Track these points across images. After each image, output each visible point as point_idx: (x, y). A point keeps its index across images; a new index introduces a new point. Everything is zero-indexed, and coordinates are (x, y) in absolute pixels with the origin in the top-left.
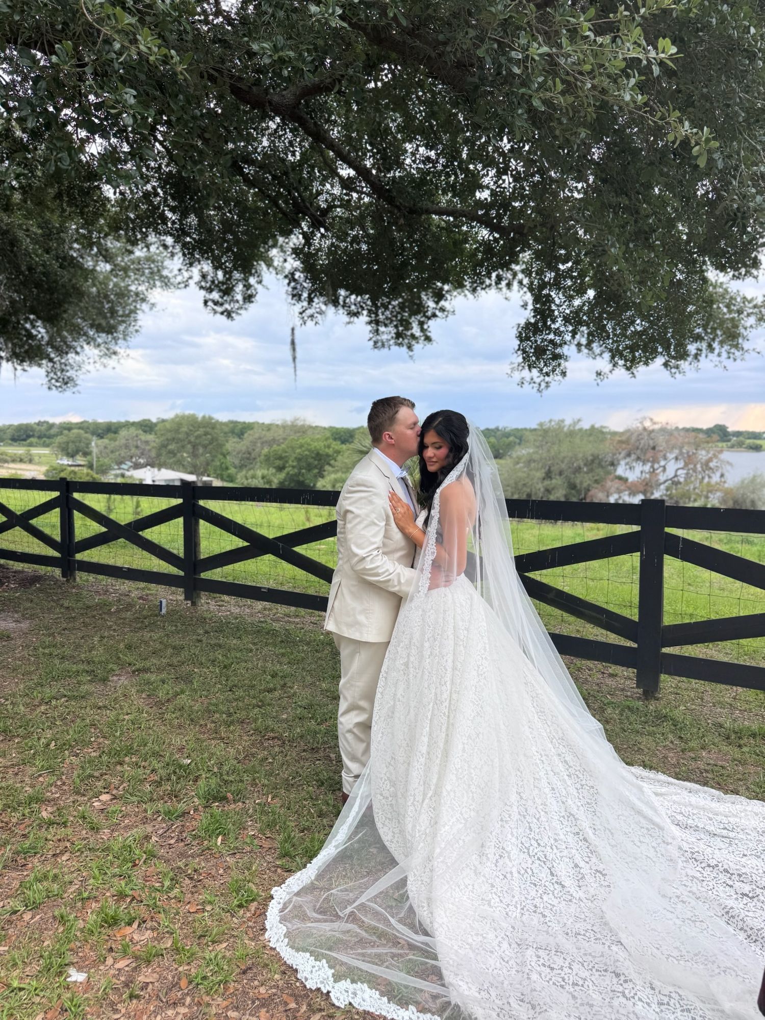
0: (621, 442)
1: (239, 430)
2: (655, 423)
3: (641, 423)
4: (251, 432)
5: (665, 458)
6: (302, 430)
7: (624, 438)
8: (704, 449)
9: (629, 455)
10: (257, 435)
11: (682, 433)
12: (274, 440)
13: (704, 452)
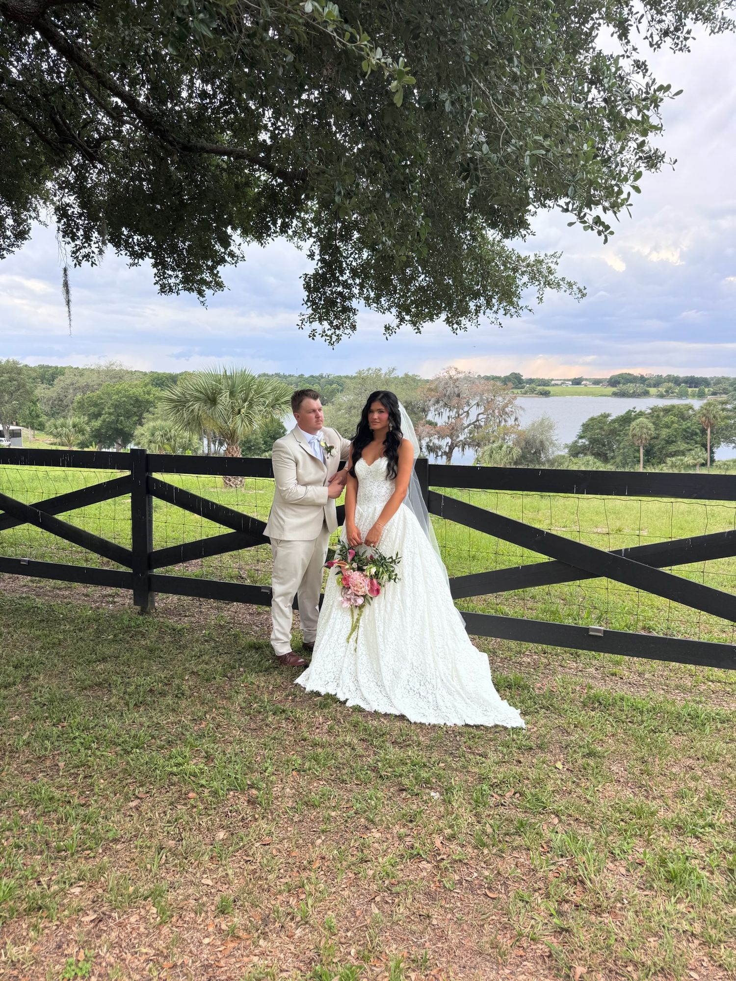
0: (430, 390)
1: (49, 375)
2: (459, 373)
3: (447, 372)
4: (61, 378)
5: (468, 404)
6: (119, 376)
7: (433, 386)
8: (500, 395)
9: (437, 402)
10: (68, 382)
11: (482, 381)
12: (87, 386)
13: (500, 399)
